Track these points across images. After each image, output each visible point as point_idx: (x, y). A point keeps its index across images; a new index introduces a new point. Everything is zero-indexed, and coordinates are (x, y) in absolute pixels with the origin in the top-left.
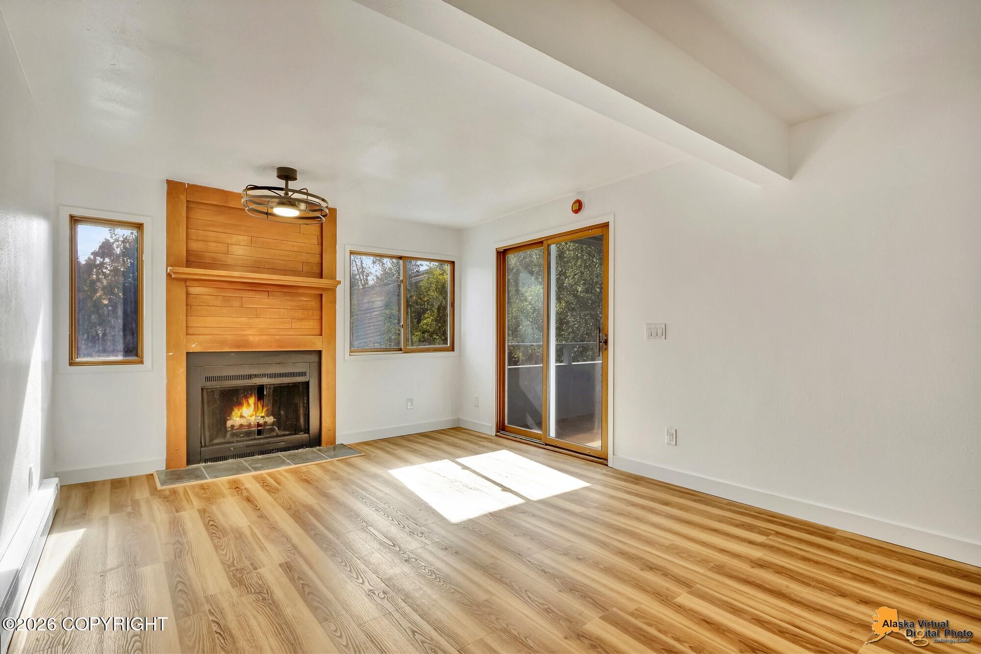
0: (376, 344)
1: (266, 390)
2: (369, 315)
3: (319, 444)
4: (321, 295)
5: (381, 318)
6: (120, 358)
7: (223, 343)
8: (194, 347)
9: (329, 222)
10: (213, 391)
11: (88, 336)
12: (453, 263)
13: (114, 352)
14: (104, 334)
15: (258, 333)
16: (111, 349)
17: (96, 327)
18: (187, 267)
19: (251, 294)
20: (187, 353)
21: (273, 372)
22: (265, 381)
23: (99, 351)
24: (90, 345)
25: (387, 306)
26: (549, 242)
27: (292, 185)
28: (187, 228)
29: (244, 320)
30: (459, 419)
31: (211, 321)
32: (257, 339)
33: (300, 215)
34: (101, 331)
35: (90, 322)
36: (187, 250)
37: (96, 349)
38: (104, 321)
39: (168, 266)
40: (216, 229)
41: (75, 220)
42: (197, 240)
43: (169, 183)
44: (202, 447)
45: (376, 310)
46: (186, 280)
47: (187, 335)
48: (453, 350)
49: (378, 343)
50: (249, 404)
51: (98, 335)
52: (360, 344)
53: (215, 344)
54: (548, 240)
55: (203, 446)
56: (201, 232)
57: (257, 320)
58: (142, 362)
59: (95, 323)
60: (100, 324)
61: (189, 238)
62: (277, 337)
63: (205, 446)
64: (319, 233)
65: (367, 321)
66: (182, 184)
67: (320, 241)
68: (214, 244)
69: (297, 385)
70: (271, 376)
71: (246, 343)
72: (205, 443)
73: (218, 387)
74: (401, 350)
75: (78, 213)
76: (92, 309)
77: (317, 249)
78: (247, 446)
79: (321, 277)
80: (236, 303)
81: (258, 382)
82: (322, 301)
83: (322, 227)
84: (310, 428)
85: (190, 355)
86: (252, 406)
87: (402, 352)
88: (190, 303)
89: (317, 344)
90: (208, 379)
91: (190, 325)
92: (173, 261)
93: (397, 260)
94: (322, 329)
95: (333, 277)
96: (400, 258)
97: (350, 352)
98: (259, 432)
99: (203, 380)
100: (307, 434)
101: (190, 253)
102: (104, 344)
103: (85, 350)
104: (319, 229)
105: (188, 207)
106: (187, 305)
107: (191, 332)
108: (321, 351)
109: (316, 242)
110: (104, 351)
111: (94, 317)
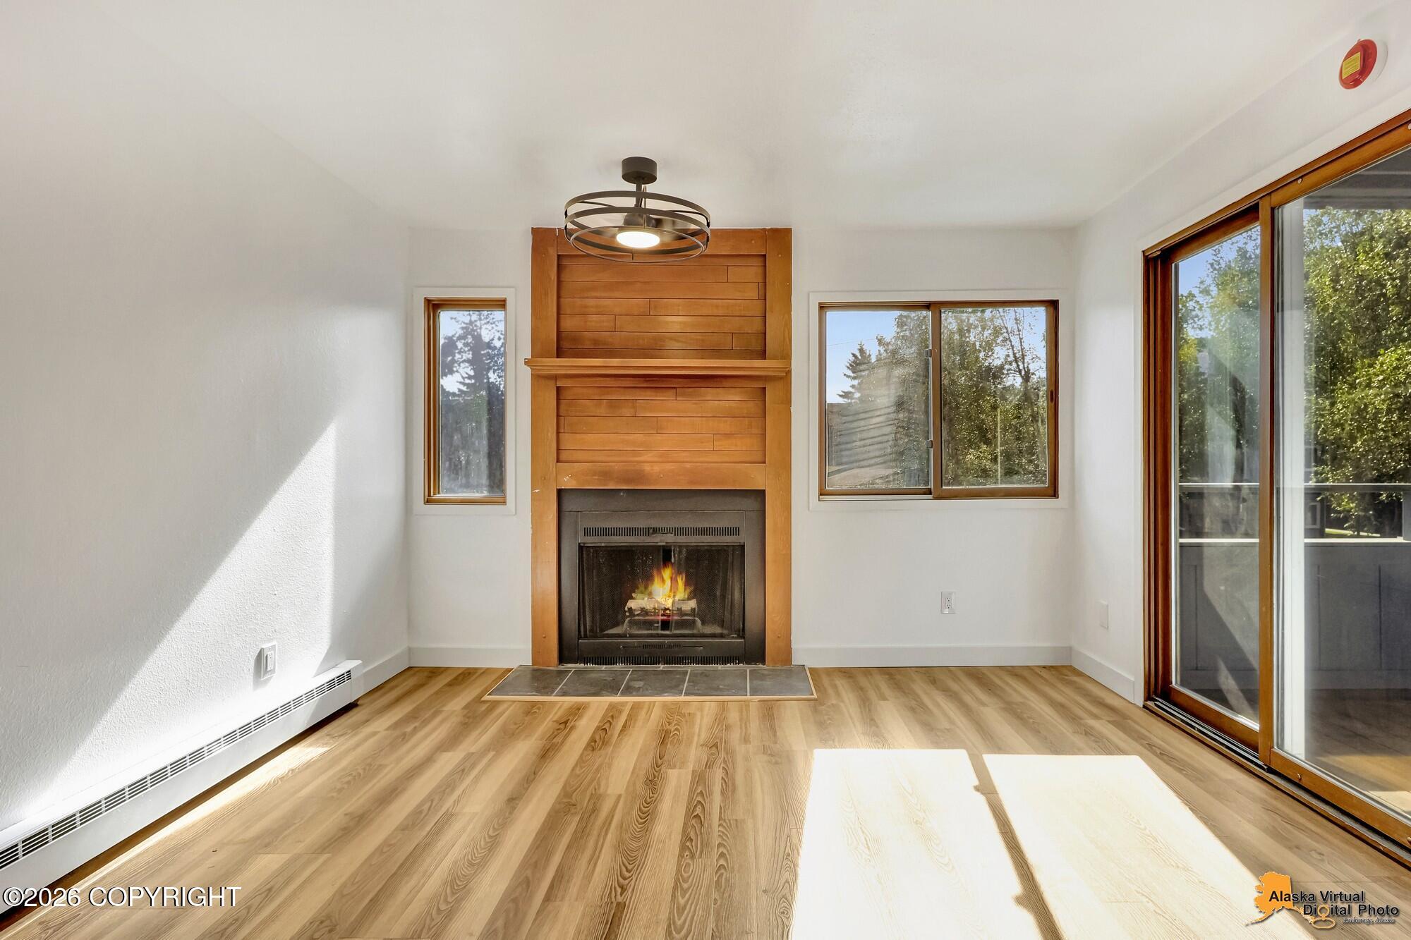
0: (878, 481)
1: (674, 556)
2: (862, 423)
3: (762, 660)
4: (765, 388)
5: (888, 429)
6: (484, 494)
7: (606, 475)
8: (568, 482)
9: (778, 254)
10: (597, 551)
11: (450, 464)
12: (1053, 303)
13: (477, 487)
14: (468, 462)
15: (661, 460)
16: (475, 483)
17: (458, 450)
18: (557, 357)
19: (649, 395)
20: (558, 489)
21: (685, 525)
22: (670, 539)
23: (461, 486)
24: (453, 476)
25: (900, 405)
26: (1276, 198)
28: (559, 297)
29: (639, 437)
30: (1070, 649)
31: (592, 439)
32: (657, 468)
33: (661, 241)
34: (464, 456)
35: (453, 444)
36: (559, 332)
37: (459, 481)
38: (467, 442)
39: (532, 358)
40: (598, 294)
41: (434, 307)
42: (573, 315)
43: (535, 230)
44: (580, 637)
45: (878, 413)
46: (555, 378)
47: (558, 461)
48: (1054, 494)
49: (880, 478)
50: (663, 578)
51: (460, 462)
52: (842, 479)
53: (596, 477)
54: (1273, 195)
55: (583, 636)
56: (579, 302)
57: (659, 437)
58: (504, 503)
59: (458, 445)
60: (463, 448)
61: (562, 312)
62: (688, 466)
63: (586, 637)
64: (760, 279)
65: (858, 436)
66: (549, 231)
67: (762, 292)
68: (594, 318)
69: (725, 550)
70: (679, 532)
71: (641, 476)
72: (585, 631)
73: (603, 545)
74: (929, 492)
75: (433, 295)
77: (756, 309)
78: (643, 645)
79: (764, 357)
80: (627, 411)
81: (660, 540)
82: (765, 400)
83: (765, 266)
84: (746, 628)
85: (563, 494)
86: (668, 582)
87: (930, 496)
88: (562, 412)
89: (757, 479)
90: (588, 532)
91: (562, 447)
92: (539, 350)
93: (924, 313)
94: (765, 451)
95: (786, 356)
96: (927, 306)
97: (821, 494)
98: (666, 625)
99: (581, 533)
100: (743, 637)
101: (563, 335)
102: (467, 476)
103: (445, 481)
104: (760, 270)
105: (559, 265)
106: (558, 416)
107: (563, 457)
108: (764, 491)
109: (754, 294)
110: (468, 486)
111: (456, 438)
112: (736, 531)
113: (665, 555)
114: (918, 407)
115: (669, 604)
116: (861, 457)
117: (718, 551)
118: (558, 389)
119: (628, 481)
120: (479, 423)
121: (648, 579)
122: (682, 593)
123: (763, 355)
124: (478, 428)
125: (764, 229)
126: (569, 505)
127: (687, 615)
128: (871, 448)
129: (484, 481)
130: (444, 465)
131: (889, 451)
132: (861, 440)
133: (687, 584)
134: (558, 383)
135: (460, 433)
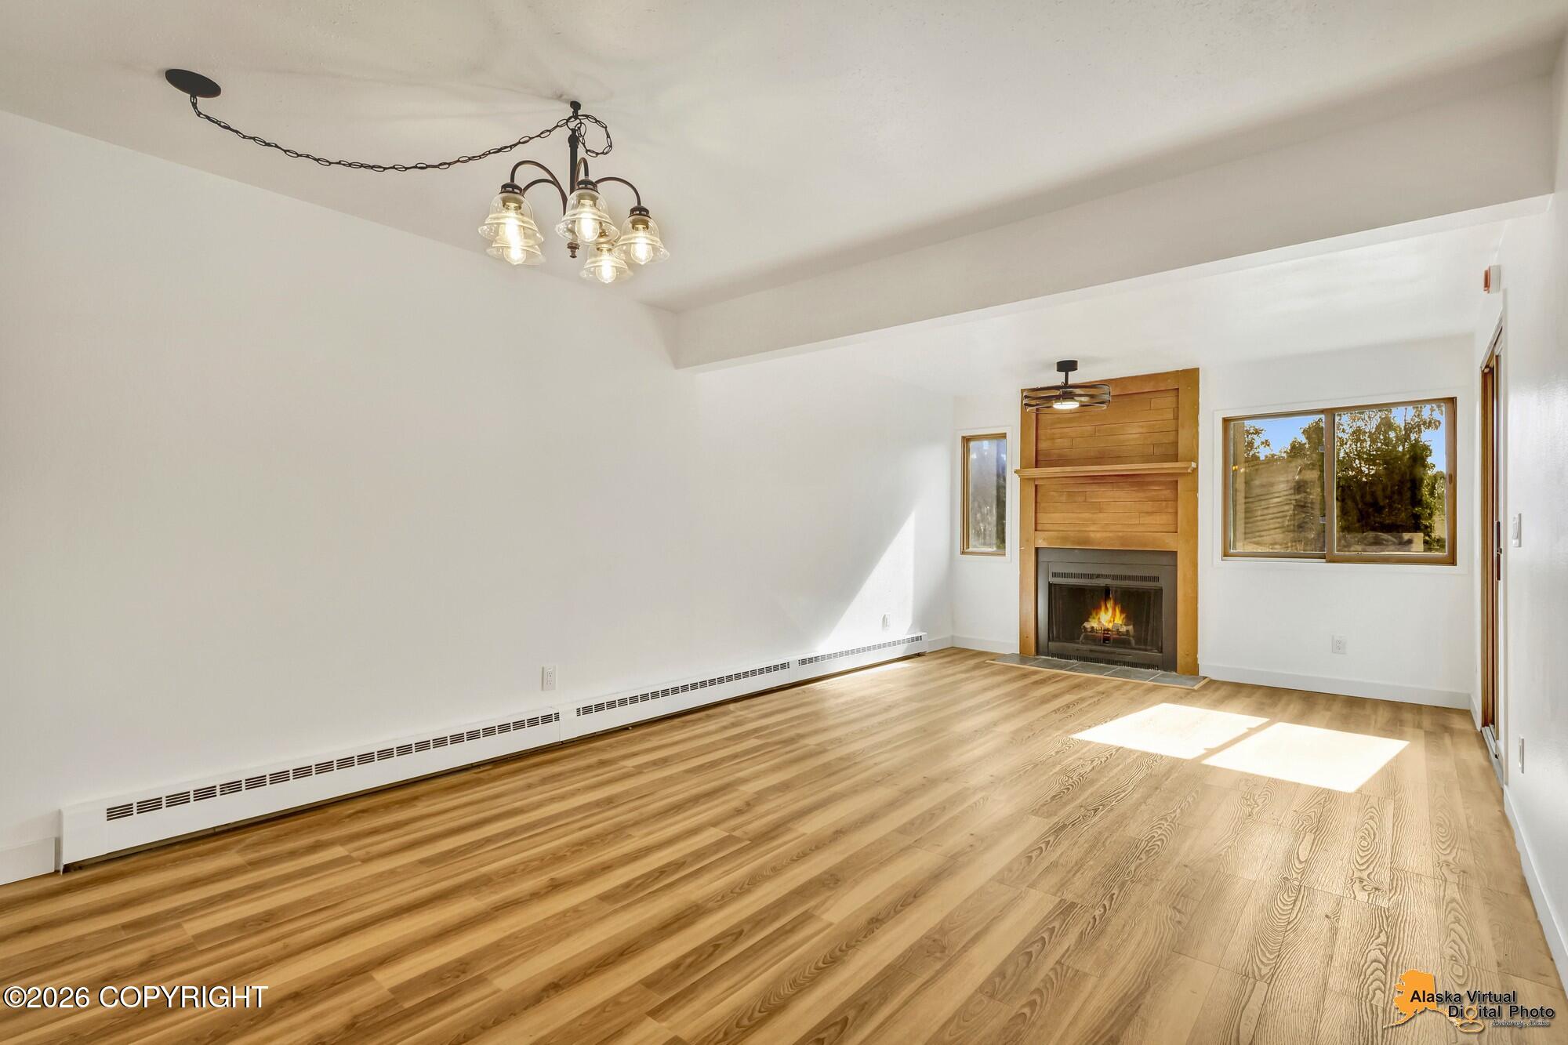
0: (1277, 547)
1: (1111, 593)
2: (1263, 503)
3: (1174, 668)
4: (1177, 482)
5: (1287, 506)
6: (994, 549)
7: (1065, 539)
8: (1041, 544)
9: (1188, 387)
10: (1062, 588)
11: (975, 531)
12: (1450, 401)
13: (990, 545)
14: (985, 530)
15: (1101, 530)
16: (989, 541)
17: (980, 523)
18: (1036, 468)
19: (1095, 488)
20: (1036, 548)
21: (1118, 573)
22: (1108, 582)
23: (981, 544)
24: (976, 538)
25: (1299, 489)
28: (1037, 430)
29: (1087, 515)
30: (1469, 696)
31: (1057, 517)
32: (1099, 535)
34: (983, 526)
35: (975, 519)
36: (1037, 452)
37: (980, 541)
38: (985, 518)
39: (1021, 468)
40: (1061, 426)
41: (967, 440)
42: (1045, 440)
43: (1022, 391)
44: (1049, 641)
45: (1278, 495)
46: (1034, 479)
47: (1036, 530)
48: (1453, 563)
49: (1280, 544)
50: (1106, 608)
51: (981, 530)
53: (1059, 541)
55: (1051, 640)
56: (1049, 431)
57: (1101, 515)
58: (1004, 555)
59: (980, 520)
60: (982, 522)
61: (1039, 439)
62: (1120, 534)
63: (1053, 641)
64: (1174, 406)
65: (1259, 513)
67: (1175, 415)
68: (1059, 440)
69: (1147, 591)
70: (1115, 577)
71: (1087, 541)
72: (1053, 637)
73: (1065, 583)
74: (1323, 556)
75: (967, 434)
76: (977, 507)
77: (1171, 426)
78: (1091, 651)
79: (1177, 460)
80: (1080, 499)
81: (1102, 582)
82: (1177, 489)
83: (1178, 396)
84: (1164, 647)
85: (1039, 551)
86: (1110, 610)
87: (1324, 560)
88: (1039, 500)
89: (1170, 543)
90: (1055, 575)
91: (1039, 522)
92: (1024, 465)
94: (1177, 524)
95: (1195, 459)
96: (1322, 411)
97: (1224, 556)
98: (1106, 639)
99: (1051, 575)
100: (1161, 652)
101: (1040, 452)
102: (984, 538)
103: (972, 541)
104: (1175, 399)
106: (1036, 502)
107: (1039, 528)
108: (1176, 552)
109: (1171, 416)
110: (985, 544)
111: (978, 516)
112: (1156, 579)
113: (1106, 593)
115: (1110, 626)
116: (1261, 528)
117: (1144, 593)
118: (1036, 486)
119: (1079, 544)
120: (991, 507)
121: (1098, 608)
122: (1119, 619)
123: (1175, 458)
124: (991, 511)
125: (1177, 371)
126: (1042, 558)
127: (1124, 635)
128: (1271, 521)
129: (994, 540)
130: (972, 532)
131: (1288, 523)
132: (1262, 516)
133: (1122, 612)
134: (1036, 483)
135: (981, 513)
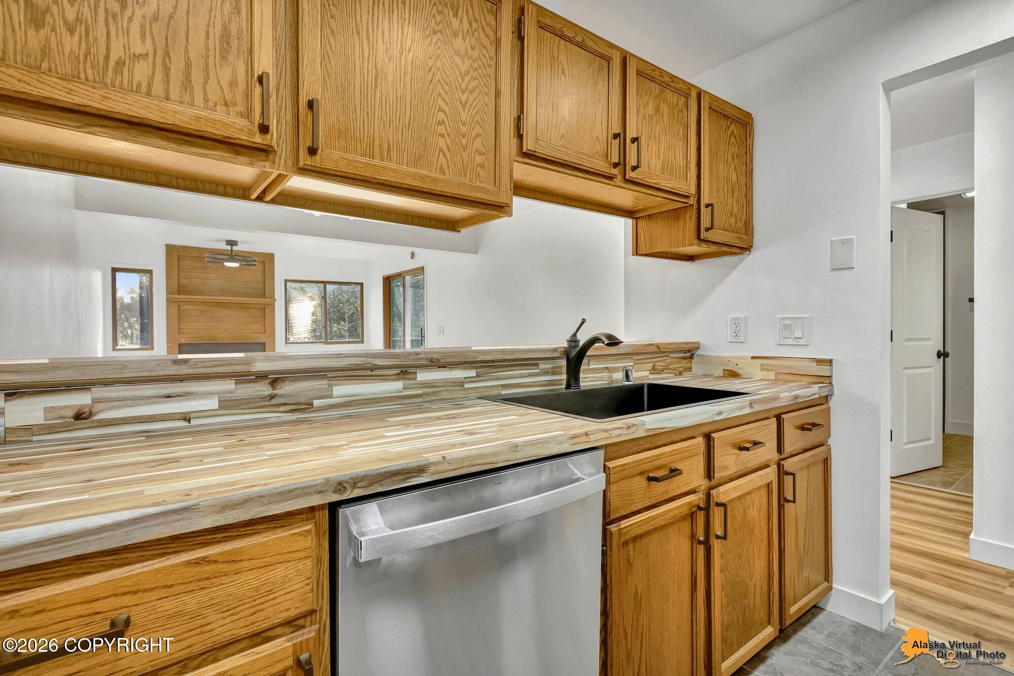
0: (306, 339)
4: (265, 308)
5: (309, 322)
7: (200, 338)
8: (183, 341)
9: (269, 262)
11: (124, 336)
12: (362, 284)
13: (137, 344)
14: (132, 334)
15: (223, 332)
16: (136, 342)
17: (127, 329)
18: (178, 295)
19: (218, 309)
20: (179, 344)
24: (124, 339)
27: (235, 248)
28: (178, 271)
29: (214, 324)
31: (192, 325)
32: (222, 335)
35: (123, 327)
36: (178, 284)
37: (127, 342)
38: (131, 326)
39: (167, 294)
40: (196, 271)
41: (115, 270)
42: (184, 278)
43: (167, 245)
46: (178, 302)
47: (179, 333)
48: (363, 342)
49: (307, 338)
51: (128, 334)
52: (294, 338)
53: (196, 339)
54: (403, 274)
56: (187, 273)
57: (222, 324)
58: (153, 349)
59: (127, 327)
60: (129, 328)
61: (180, 277)
62: (235, 334)
64: (262, 269)
66: (174, 246)
67: (264, 274)
68: (194, 280)
71: (215, 339)
74: (323, 342)
75: (116, 266)
76: (125, 319)
77: (261, 280)
79: (265, 298)
80: (209, 314)
82: (266, 312)
83: (265, 266)
85: (181, 346)
87: (324, 344)
88: (181, 314)
89: (262, 338)
91: (181, 328)
92: (170, 291)
93: (320, 284)
94: (265, 329)
95: (272, 298)
97: (286, 343)
101: (181, 286)
102: (131, 340)
103: (120, 342)
104: (262, 267)
105: (178, 259)
106: (179, 316)
107: (181, 332)
108: (265, 341)
109: (261, 275)
110: (132, 343)
111: (126, 324)
114: (319, 314)
118: (178, 305)
119: (210, 339)
120: (137, 318)
123: (264, 296)
125: (264, 253)
129: (142, 342)
130: (119, 335)
131: (309, 329)
134: (179, 304)
135: (128, 322)
